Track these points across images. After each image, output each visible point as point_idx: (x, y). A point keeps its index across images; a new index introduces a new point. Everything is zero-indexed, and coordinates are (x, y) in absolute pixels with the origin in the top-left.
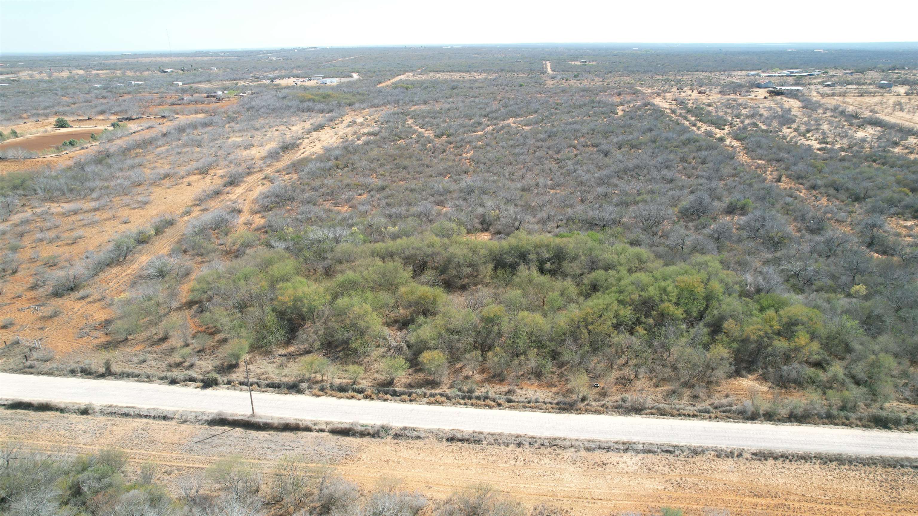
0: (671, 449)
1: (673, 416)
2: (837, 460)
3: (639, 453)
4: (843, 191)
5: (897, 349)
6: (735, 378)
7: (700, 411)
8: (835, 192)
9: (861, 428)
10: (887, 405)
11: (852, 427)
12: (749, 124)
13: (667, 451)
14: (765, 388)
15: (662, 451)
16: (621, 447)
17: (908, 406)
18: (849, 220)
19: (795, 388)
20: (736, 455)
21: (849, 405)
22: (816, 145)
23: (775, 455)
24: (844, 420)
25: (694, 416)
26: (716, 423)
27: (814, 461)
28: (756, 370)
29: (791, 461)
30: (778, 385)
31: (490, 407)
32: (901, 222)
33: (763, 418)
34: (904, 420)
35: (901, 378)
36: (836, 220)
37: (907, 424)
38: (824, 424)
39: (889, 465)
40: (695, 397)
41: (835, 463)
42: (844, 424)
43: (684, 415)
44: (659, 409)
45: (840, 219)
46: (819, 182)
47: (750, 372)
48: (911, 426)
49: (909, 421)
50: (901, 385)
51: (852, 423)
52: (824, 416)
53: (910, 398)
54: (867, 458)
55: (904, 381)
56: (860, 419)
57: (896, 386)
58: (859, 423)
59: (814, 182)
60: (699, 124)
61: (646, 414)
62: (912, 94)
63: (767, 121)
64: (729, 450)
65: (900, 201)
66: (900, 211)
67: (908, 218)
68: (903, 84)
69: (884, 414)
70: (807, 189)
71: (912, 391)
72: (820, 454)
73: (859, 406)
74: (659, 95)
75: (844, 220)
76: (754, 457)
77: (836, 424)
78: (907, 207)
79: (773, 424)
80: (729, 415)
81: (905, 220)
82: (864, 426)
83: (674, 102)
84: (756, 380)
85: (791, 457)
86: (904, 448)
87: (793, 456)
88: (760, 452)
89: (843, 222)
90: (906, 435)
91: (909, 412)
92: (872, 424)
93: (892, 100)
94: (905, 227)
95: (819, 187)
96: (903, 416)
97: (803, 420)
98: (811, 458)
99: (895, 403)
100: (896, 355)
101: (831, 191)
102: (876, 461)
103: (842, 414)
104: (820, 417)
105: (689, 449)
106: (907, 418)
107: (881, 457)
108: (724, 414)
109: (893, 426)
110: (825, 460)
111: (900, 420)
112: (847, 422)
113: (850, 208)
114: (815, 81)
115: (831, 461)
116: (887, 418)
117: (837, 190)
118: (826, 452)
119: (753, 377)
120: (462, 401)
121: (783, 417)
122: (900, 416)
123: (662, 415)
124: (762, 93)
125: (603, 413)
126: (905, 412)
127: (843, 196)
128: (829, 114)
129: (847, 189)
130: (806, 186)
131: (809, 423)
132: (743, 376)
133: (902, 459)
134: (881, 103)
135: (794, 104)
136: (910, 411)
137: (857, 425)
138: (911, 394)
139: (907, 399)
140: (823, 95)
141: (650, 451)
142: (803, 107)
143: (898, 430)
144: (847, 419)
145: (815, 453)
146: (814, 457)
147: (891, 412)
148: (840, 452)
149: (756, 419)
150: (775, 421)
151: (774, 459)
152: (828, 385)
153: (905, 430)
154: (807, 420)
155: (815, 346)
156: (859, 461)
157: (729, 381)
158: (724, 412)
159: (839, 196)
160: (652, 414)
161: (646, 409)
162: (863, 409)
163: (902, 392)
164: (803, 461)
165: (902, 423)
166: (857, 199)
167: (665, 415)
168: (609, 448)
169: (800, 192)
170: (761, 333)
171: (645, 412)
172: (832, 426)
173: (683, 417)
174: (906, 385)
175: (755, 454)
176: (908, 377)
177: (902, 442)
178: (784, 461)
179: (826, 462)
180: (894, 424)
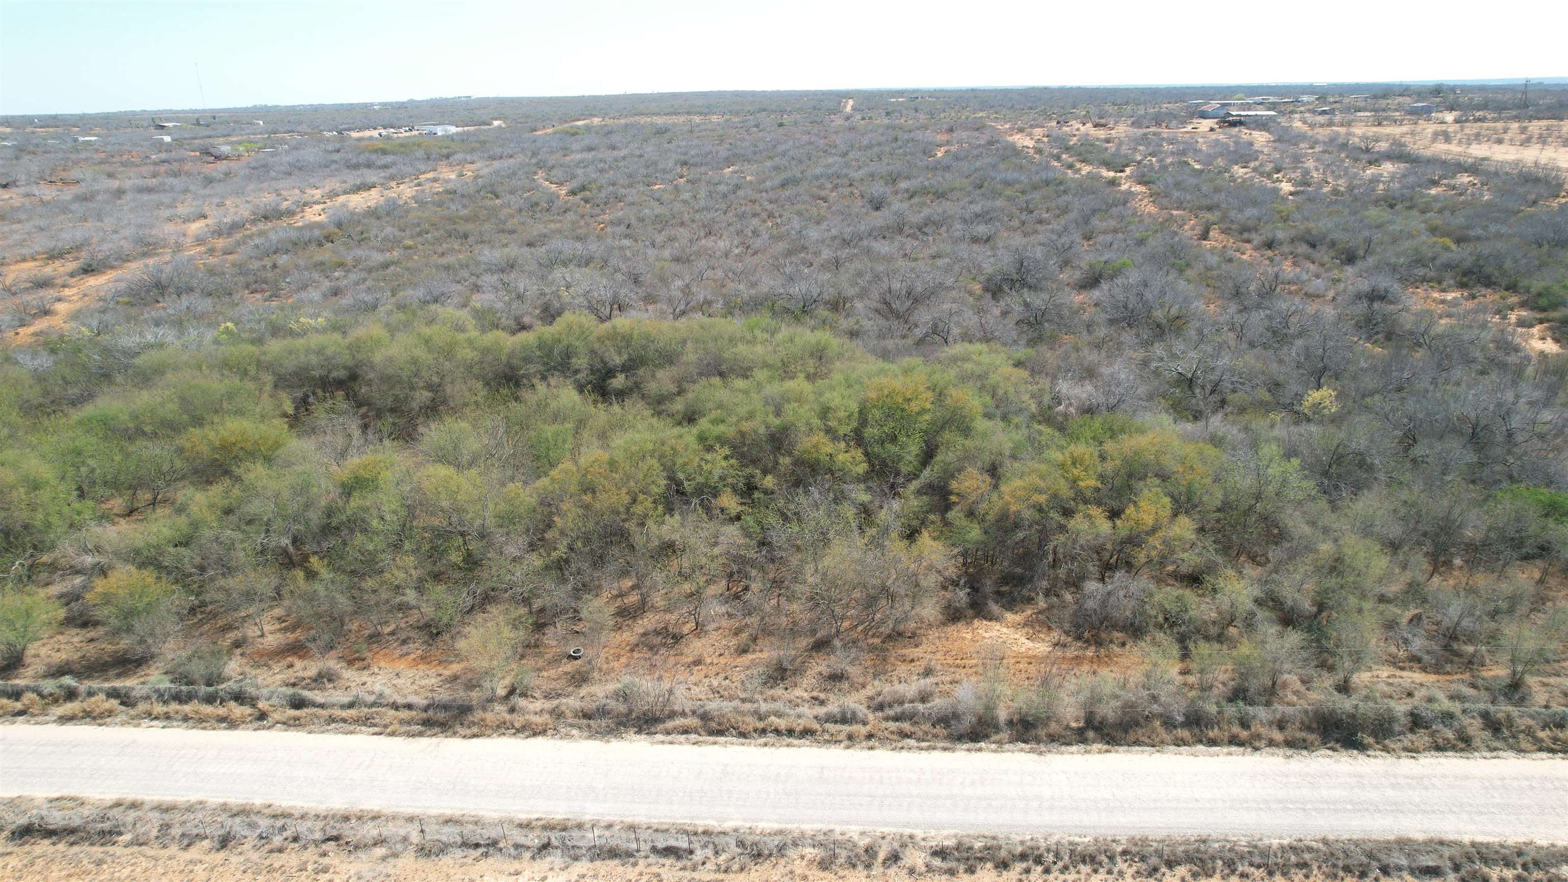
0: (683, 843)
1: (743, 735)
2: (1189, 858)
3: (576, 858)
4: (1324, 248)
5: (1396, 531)
6: (969, 624)
7: (831, 719)
8: (1310, 250)
9: (1281, 751)
10: (1361, 678)
11: (1256, 749)
12: (1172, 164)
13: (670, 851)
14: (1041, 647)
15: (654, 850)
16: (534, 839)
17: (1418, 677)
18: (1331, 294)
19: (1123, 644)
20: (882, 856)
21: (1254, 685)
22: (1286, 187)
23: (1003, 854)
24: (1236, 729)
25: (807, 733)
26: (866, 754)
27: (1121, 865)
28: (1030, 600)
29: (1047, 871)
30: (1079, 638)
31: (230, 723)
32: (1436, 295)
33: (1004, 735)
34: (1404, 720)
35: (1405, 605)
36: (1306, 294)
37: (1412, 730)
38: (1180, 743)
39: (1347, 869)
40: (836, 678)
41: (1182, 870)
42: (1234, 741)
43: (777, 732)
44: (705, 717)
45: (1311, 291)
46: (1280, 235)
47: (1011, 604)
48: (1421, 738)
49: (1416, 722)
50: (1404, 620)
51: (1259, 737)
52: (1180, 719)
53: (1426, 658)
54: (1282, 848)
55: (1413, 611)
56: (1281, 725)
57: (1390, 625)
58: (1278, 736)
59: (1270, 235)
60: (1078, 165)
61: (668, 733)
62: (1467, 121)
63: (1209, 159)
64: (864, 842)
65: (1434, 259)
66: (1432, 274)
67: (1450, 286)
68: (1451, 109)
69: (1345, 704)
70: (1256, 249)
71: (1430, 638)
72: (1145, 841)
73: (1285, 685)
74: (1021, 130)
75: (1321, 292)
76: (937, 862)
77: (1213, 742)
78: (1448, 266)
79: (1032, 751)
80: (906, 726)
81: (1444, 291)
82: (1290, 744)
83: (1046, 139)
84: (1025, 625)
85: (1050, 858)
86: (1397, 809)
87: (1057, 855)
88: (958, 848)
89: (1318, 296)
90: (1407, 766)
91: (1420, 694)
92: (1311, 737)
93: (1430, 128)
94: (1443, 302)
95: (1281, 244)
96: (1401, 708)
97: (1119, 735)
98: (1111, 858)
99: (1385, 672)
100: (1394, 546)
101: (1303, 248)
102: (1307, 856)
103: (1231, 710)
104: (1169, 723)
105: (741, 844)
106: (1412, 714)
107: (1325, 841)
108: (893, 726)
109: (1371, 740)
110: (1154, 861)
111: (1392, 720)
112: (1244, 734)
113: (1335, 274)
114: (1302, 109)
115: (1171, 864)
116: (1353, 716)
117: (1313, 246)
118: (1161, 834)
119: (1018, 618)
120: (159, 708)
121: (1068, 727)
122: (1389, 710)
123: (712, 733)
124: (1205, 125)
125: (543, 732)
126: (1410, 695)
127: (1323, 254)
128: (1318, 149)
129: (1333, 244)
130: (1255, 242)
131: (1137, 743)
132: (990, 617)
133: (1388, 847)
134: (1413, 133)
135: (1260, 138)
136: (1423, 692)
137: (1271, 743)
138: (1426, 643)
139: (1415, 659)
140: (1312, 126)
141: (613, 853)
142: (1274, 141)
143: (1386, 749)
144: (1244, 724)
145: (1132, 840)
146: (1124, 853)
147: (1367, 698)
148: (1204, 833)
149: (986, 737)
150: (1038, 740)
151: (996, 867)
152: (1214, 631)
153: (1406, 749)
154: (1132, 737)
155: (1185, 527)
156: (1257, 860)
157: (951, 629)
158: (896, 719)
159: (1316, 255)
160: (686, 731)
161: (672, 715)
162: (1296, 693)
163: (1406, 641)
164: (1085, 869)
165: (1397, 728)
166: (1350, 258)
167: (720, 733)
168: (494, 843)
169: (1243, 253)
170: (1042, 499)
171: (670, 724)
172: (1200, 747)
173: (771, 738)
174: (1416, 620)
175: (941, 853)
176: (1425, 601)
177: (1394, 786)
178: (1027, 871)
179: (1156, 870)
180: (1374, 734)
